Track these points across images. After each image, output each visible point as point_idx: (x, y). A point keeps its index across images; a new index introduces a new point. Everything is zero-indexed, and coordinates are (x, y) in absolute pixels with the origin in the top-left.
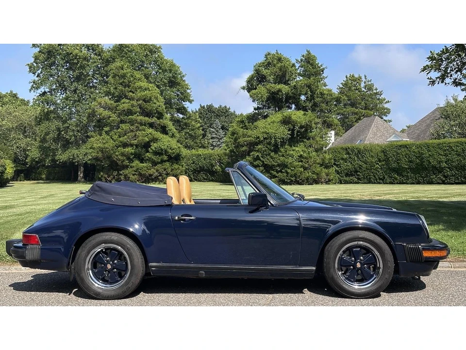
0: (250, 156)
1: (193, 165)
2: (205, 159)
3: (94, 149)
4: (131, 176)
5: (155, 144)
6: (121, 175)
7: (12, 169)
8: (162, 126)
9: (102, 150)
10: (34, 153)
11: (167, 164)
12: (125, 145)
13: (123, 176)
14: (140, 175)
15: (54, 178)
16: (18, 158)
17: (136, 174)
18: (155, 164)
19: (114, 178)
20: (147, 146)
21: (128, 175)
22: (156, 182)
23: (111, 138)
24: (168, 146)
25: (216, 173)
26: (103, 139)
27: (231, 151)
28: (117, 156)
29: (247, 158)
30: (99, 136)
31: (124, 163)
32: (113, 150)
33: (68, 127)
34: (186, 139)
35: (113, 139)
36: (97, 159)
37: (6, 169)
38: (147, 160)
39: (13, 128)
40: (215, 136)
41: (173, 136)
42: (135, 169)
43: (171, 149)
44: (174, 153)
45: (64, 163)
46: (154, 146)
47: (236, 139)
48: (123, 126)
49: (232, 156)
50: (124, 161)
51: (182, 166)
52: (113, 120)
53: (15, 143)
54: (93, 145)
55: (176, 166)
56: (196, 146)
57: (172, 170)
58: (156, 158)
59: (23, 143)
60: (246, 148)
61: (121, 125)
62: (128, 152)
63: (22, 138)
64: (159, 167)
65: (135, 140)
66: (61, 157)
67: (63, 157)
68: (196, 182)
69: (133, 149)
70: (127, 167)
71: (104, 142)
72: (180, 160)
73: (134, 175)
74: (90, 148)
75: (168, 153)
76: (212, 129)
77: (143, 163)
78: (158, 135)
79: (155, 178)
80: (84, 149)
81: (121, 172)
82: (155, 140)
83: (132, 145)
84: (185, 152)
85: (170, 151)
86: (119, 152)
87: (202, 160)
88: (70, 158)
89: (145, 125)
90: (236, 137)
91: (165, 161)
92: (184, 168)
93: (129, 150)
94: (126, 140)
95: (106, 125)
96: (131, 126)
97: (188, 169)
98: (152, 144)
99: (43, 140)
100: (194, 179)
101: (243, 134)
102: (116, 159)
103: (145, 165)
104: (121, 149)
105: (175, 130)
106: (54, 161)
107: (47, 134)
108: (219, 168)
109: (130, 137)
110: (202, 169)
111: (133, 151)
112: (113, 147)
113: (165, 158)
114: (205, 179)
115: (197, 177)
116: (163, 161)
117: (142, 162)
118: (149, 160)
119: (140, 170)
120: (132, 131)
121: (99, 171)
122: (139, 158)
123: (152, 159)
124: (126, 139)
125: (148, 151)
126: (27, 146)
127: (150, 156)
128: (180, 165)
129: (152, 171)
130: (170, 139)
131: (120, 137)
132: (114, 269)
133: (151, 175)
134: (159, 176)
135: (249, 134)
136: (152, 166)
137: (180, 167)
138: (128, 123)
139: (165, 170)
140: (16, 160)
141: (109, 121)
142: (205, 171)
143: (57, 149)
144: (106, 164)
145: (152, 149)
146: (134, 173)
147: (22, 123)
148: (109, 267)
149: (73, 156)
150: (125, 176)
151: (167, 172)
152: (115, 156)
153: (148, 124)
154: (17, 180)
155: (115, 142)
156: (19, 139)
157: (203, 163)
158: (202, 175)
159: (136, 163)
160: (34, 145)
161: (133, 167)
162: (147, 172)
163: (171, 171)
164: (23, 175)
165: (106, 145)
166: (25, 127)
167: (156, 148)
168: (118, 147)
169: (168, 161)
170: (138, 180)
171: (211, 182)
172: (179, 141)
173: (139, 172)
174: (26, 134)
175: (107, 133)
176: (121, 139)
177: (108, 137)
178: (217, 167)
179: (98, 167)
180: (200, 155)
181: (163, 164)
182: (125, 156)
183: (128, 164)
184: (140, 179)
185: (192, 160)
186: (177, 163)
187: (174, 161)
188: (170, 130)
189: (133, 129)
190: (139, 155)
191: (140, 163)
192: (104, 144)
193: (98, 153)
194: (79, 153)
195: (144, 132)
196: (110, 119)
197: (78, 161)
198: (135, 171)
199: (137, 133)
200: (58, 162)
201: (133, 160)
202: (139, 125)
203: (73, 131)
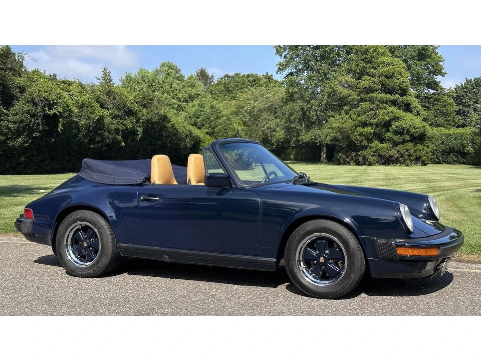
1: (442, 146)
2: (455, 139)
3: (333, 129)
4: (370, 157)
5: (396, 123)
6: (359, 155)
8: (405, 104)
9: (340, 130)
10: (279, 134)
11: (410, 145)
12: (364, 125)
13: (362, 157)
14: (380, 156)
15: (302, 158)
17: (375, 155)
18: (396, 144)
19: (352, 159)
20: (387, 125)
21: (367, 156)
22: (397, 163)
23: (350, 117)
24: (410, 125)
25: (469, 155)
26: (342, 119)
28: (355, 136)
30: (338, 116)
31: (363, 143)
32: (351, 130)
33: (311, 107)
34: (436, 116)
35: (352, 119)
36: (336, 139)
38: (388, 140)
39: (264, 109)
41: (418, 114)
42: (374, 150)
43: (414, 128)
44: (417, 132)
45: (307, 144)
46: (395, 125)
48: (363, 104)
50: (362, 141)
51: (428, 147)
52: (353, 99)
53: (266, 124)
54: (332, 125)
55: (419, 147)
56: (448, 124)
57: (415, 151)
58: (397, 138)
59: (272, 124)
61: (360, 103)
62: (366, 132)
63: (272, 119)
64: (400, 147)
65: (375, 119)
67: (305, 137)
68: (445, 165)
69: (372, 129)
70: (366, 147)
71: (343, 121)
72: (425, 140)
73: (373, 156)
74: (330, 128)
75: (411, 132)
78: (401, 113)
79: (396, 159)
80: (325, 130)
81: (360, 153)
82: (396, 118)
83: (371, 125)
84: (431, 131)
85: (414, 130)
86: (357, 132)
87: (453, 140)
88: (312, 139)
89: (386, 103)
91: (407, 141)
92: (430, 149)
93: (368, 130)
94: (364, 120)
95: (346, 104)
96: (371, 104)
97: (436, 150)
98: (393, 123)
99: (288, 121)
100: (443, 161)
102: (354, 139)
103: (385, 145)
104: (360, 129)
105: (420, 108)
106: (298, 141)
108: (472, 149)
109: (370, 116)
110: (451, 150)
111: (372, 131)
112: (352, 127)
113: (408, 138)
114: (455, 161)
115: (446, 159)
116: (404, 142)
117: (382, 143)
118: (390, 140)
119: (380, 150)
120: (372, 110)
121: (338, 152)
122: (380, 139)
123: (393, 139)
124: (365, 118)
125: (388, 131)
126: (277, 126)
127: (390, 136)
128: (424, 146)
129: (393, 152)
130: (414, 118)
131: (359, 116)
132: (89, 247)
133: (391, 157)
134: (400, 157)
136: (393, 147)
137: (426, 148)
138: (369, 101)
139: (407, 151)
141: (348, 100)
142: (456, 152)
143: (301, 130)
144: (344, 144)
145: (392, 128)
146: (372, 154)
147: (272, 105)
148: (85, 244)
149: (315, 136)
150: (364, 157)
151: (409, 153)
152: (353, 136)
153: (390, 101)
155: (353, 121)
156: (269, 120)
157: (453, 143)
158: (452, 157)
159: (376, 143)
162: (387, 153)
163: (414, 153)
165: (344, 125)
167: (397, 127)
169: (411, 141)
170: (377, 162)
171: (462, 165)
172: (425, 120)
173: (378, 153)
174: (276, 115)
175: (346, 112)
176: (360, 118)
177: (348, 116)
178: (470, 148)
179: (337, 148)
180: (451, 135)
181: (405, 145)
182: (364, 136)
183: (367, 144)
184: (379, 160)
185: (441, 140)
186: (421, 144)
187: (418, 141)
188: (414, 108)
189: (373, 107)
190: (379, 135)
191: (380, 143)
192: (343, 123)
193: (336, 134)
194: (321, 133)
195: (384, 111)
196: (350, 97)
197: (320, 142)
198: (374, 152)
199: (377, 112)
200: (301, 143)
201: (373, 140)
202: (379, 103)
203: (316, 111)
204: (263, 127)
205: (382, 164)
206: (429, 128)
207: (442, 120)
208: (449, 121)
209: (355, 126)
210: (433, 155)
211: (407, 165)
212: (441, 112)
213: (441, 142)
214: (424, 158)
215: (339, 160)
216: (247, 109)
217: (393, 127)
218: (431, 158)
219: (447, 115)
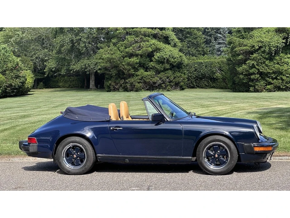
0: (246, 64)
1: (195, 72)
2: (206, 67)
3: (103, 59)
4: (137, 84)
5: (158, 54)
6: (127, 83)
7: (32, 79)
8: (164, 37)
9: (109, 60)
10: (51, 64)
11: (170, 73)
12: (131, 55)
13: (129, 84)
14: (145, 82)
15: (70, 86)
16: (38, 68)
17: (140, 82)
18: (158, 72)
19: (121, 86)
20: (150, 55)
21: (134, 83)
22: (159, 89)
23: (118, 49)
24: (170, 55)
25: (217, 80)
26: (111, 50)
27: (229, 60)
28: (123, 65)
29: (243, 66)
30: (107, 47)
31: (130, 72)
32: (119, 60)
33: (80, 39)
34: (188, 47)
35: (120, 50)
36: (106, 69)
37: (26, 80)
38: (151, 68)
39: (32, 40)
40: (222, 41)
41: (175, 46)
42: (140, 77)
43: (172, 58)
44: (175, 62)
45: (77, 72)
46: (157, 55)
47: (233, 48)
48: (128, 37)
49: (229, 64)
50: (129, 70)
51: (184, 73)
52: (120, 33)
53: (35, 54)
54: (102, 56)
55: (178, 74)
56: (198, 54)
57: (175, 78)
58: (159, 67)
59: (41, 53)
60: (242, 57)
62: (133, 62)
63: (41, 50)
64: (162, 75)
65: (140, 50)
66: (74, 67)
67: (76, 66)
68: (198, 89)
69: (137, 59)
70: (133, 75)
71: (112, 53)
72: (182, 68)
73: (139, 83)
74: (100, 59)
75: (170, 62)
76: (219, 35)
77: (148, 72)
78: (161, 45)
79: (159, 85)
80: (94, 59)
81: (127, 81)
82: (158, 50)
83: (137, 55)
84: (186, 60)
85: (173, 60)
86: (125, 62)
87: (204, 67)
88: (82, 68)
89: (149, 36)
90: (233, 46)
91: (167, 69)
92: (186, 76)
93: (134, 60)
94: (131, 51)
95: (113, 37)
96: (136, 37)
97: (191, 76)
98: (155, 53)
99: (59, 52)
100: (196, 85)
101: (239, 44)
102: (123, 68)
103: (148, 73)
104: (127, 60)
105: (177, 40)
106: (68, 70)
107: (62, 46)
108: (220, 75)
109: (135, 48)
110: (203, 77)
111: (138, 61)
112: (120, 58)
113: (168, 66)
114: (206, 86)
115: (199, 84)
116: (165, 70)
117: (146, 71)
118: (153, 68)
119: (145, 78)
120: (137, 42)
121: (108, 80)
122: (144, 68)
123: (156, 67)
125: (151, 61)
126: (45, 56)
127: (153, 65)
128: (182, 73)
129: (156, 79)
130: (172, 49)
131: (126, 48)
132: (78, 157)
133: (155, 83)
134: (162, 84)
135: (245, 43)
136: (156, 74)
137: (183, 75)
138: (133, 34)
139: (168, 78)
140: (35, 71)
141: (116, 34)
142: (207, 78)
143: (71, 60)
144: (114, 72)
145: (155, 59)
147: (40, 36)
148: (75, 156)
149: (85, 65)
150: (132, 84)
151: (169, 80)
152: (122, 66)
153: (151, 35)
154: (37, 88)
155: (121, 53)
156: (37, 50)
157: (204, 70)
158: (204, 82)
159: (141, 72)
160: (51, 56)
161: (138, 75)
162: (151, 80)
163: (174, 79)
164: (42, 83)
165: (113, 56)
166: (43, 39)
167: (158, 57)
168: (124, 58)
169: (171, 69)
170: (143, 88)
171: (212, 89)
172: (181, 50)
173: (144, 80)
174: (44, 46)
175: (115, 44)
176: (127, 50)
177: (116, 48)
178: (218, 75)
179: (107, 76)
180: (202, 63)
181: (166, 72)
182: (131, 65)
183: (134, 72)
184: (145, 86)
185: (194, 68)
186: (179, 71)
187: (176, 69)
188: (172, 40)
189: (138, 40)
190: (144, 64)
191: (145, 71)
192: (112, 54)
193: (107, 63)
194: (90, 63)
195: (147, 43)
196: (118, 32)
197: (89, 71)
198: (140, 79)
199: (142, 44)
200: (72, 72)
201: (138, 69)
202: (143, 37)
203: (84, 42)
204: (32, 57)
205: (147, 90)
206: (184, 58)
207: (194, 50)
208: (199, 51)
209: (123, 57)
210: (188, 81)
211: (168, 90)
212: (193, 43)
213: (194, 69)
214: (182, 84)
215: (109, 87)
216: (16, 40)
217: (156, 57)
218: (187, 83)
219: (197, 45)
